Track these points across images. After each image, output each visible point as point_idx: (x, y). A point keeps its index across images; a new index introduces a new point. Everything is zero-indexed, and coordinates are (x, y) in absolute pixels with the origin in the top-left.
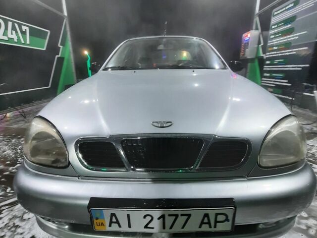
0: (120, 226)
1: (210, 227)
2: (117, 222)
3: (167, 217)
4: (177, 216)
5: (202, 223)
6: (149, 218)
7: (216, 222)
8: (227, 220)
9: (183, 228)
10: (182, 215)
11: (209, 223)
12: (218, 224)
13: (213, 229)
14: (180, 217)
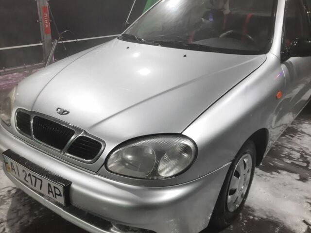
0: (15, 173)
1: (54, 196)
2: (14, 170)
3: (32, 176)
4: (36, 177)
5: (49, 191)
6: (25, 173)
7: (56, 194)
8: (60, 195)
9: (40, 189)
11: (52, 192)
13: (55, 199)
14: (37, 180)
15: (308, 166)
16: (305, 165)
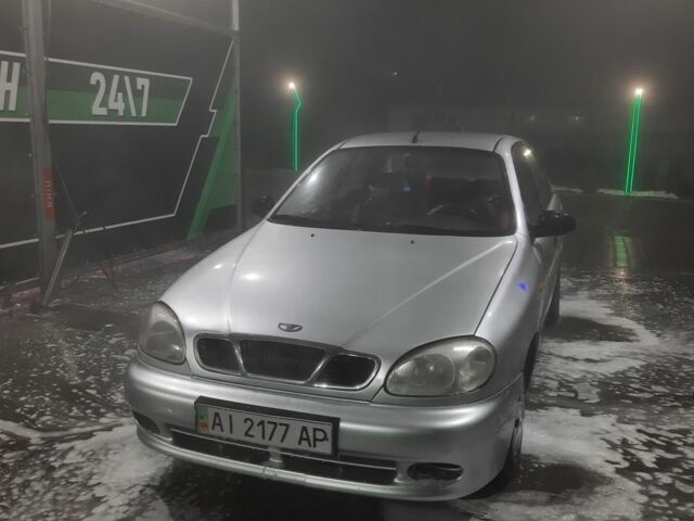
0: (222, 430)
1: (310, 445)
2: (220, 425)
3: (266, 424)
4: (275, 424)
5: (301, 439)
6: (249, 422)
7: (315, 440)
8: (325, 439)
9: (282, 441)
10: (281, 424)
11: (308, 439)
12: (317, 442)
13: (312, 449)
14: (279, 426)
15: (577, 395)
16: (573, 395)
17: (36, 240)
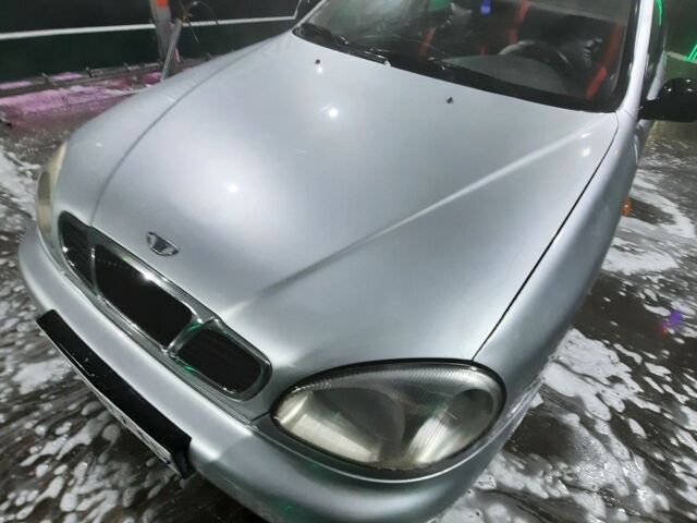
17: (152, 26)
